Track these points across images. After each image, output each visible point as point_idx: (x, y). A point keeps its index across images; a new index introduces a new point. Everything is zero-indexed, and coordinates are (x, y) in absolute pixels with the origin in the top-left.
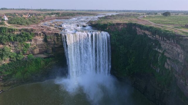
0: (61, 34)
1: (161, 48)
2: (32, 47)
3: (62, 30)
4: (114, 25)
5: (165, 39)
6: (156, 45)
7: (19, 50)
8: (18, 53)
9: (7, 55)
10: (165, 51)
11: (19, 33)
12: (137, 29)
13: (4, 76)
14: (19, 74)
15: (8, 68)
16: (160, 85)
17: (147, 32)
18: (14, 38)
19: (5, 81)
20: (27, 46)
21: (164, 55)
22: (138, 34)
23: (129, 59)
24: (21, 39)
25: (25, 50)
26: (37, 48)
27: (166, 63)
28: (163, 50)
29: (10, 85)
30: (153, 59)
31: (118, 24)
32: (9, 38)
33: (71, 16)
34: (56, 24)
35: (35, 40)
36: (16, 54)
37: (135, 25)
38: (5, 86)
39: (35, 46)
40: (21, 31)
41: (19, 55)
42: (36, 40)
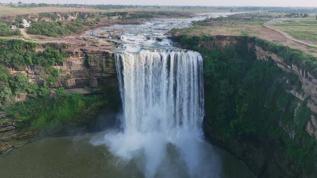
0: (113, 55)
1: (302, 90)
2: (64, 75)
3: (117, 47)
4: (211, 39)
5: (309, 75)
6: (292, 83)
7: (42, 79)
8: (41, 84)
9: (23, 87)
10: (309, 97)
11: (42, 50)
12: (257, 48)
13: (17, 122)
14: (41, 120)
15: (24, 109)
16: (292, 166)
17: (274, 57)
18: (33, 58)
19: (19, 131)
20: (54, 73)
21: (307, 106)
22: (258, 58)
23: (237, 106)
24: (45, 61)
25: (51, 81)
26: (71, 77)
27: (309, 125)
28: (306, 96)
29: (27, 138)
30: (284, 110)
31: (220, 38)
32: (25, 59)
33: (145, 19)
34: (112, 33)
35: (69, 62)
36: (37, 86)
37: (253, 40)
38: (18, 139)
39: (69, 73)
40: (45, 47)
41: (42, 89)
42: (70, 64)
